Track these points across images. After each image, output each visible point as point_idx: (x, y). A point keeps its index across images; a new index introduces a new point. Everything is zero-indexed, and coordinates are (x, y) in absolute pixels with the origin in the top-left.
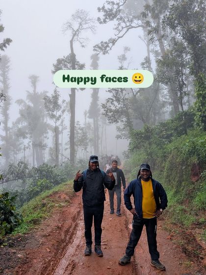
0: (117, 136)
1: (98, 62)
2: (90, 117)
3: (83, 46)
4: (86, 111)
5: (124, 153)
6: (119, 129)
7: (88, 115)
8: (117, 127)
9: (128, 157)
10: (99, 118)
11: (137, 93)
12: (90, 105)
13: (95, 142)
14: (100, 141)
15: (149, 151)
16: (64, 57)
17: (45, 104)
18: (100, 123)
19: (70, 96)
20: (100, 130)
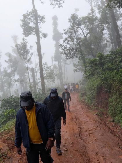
0: (74, 70)
1: (57, 21)
2: (55, 61)
3: (42, 2)
4: (52, 57)
5: (80, 81)
6: (75, 65)
7: (54, 59)
8: (74, 64)
9: (83, 84)
10: (61, 60)
11: (87, 35)
12: (55, 52)
13: (60, 76)
14: (63, 75)
15: (103, 77)
16: (28, 12)
17: (18, 50)
18: (62, 63)
19: (37, 43)
20: (63, 68)
